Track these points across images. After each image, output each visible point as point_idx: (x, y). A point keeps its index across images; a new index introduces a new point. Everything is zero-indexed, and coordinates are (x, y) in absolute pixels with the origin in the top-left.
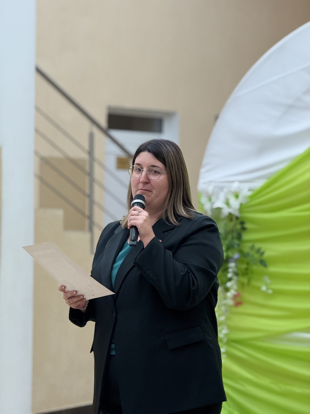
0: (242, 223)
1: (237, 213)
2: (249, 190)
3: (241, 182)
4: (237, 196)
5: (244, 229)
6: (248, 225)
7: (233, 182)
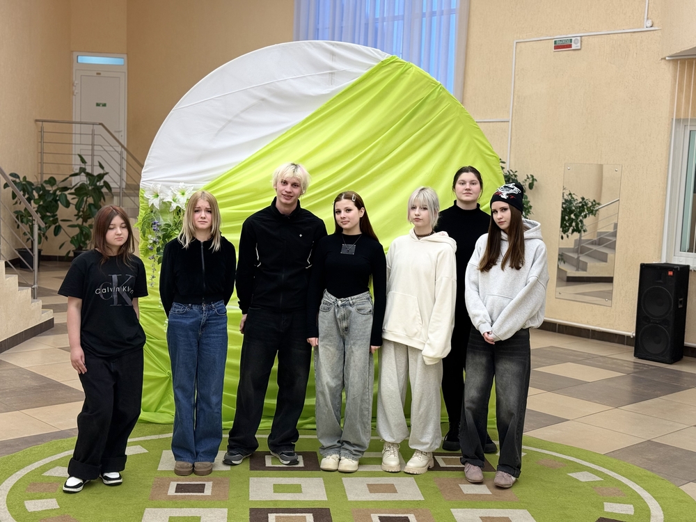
3: (185, 182)
4: (183, 194)
7: (179, 182)
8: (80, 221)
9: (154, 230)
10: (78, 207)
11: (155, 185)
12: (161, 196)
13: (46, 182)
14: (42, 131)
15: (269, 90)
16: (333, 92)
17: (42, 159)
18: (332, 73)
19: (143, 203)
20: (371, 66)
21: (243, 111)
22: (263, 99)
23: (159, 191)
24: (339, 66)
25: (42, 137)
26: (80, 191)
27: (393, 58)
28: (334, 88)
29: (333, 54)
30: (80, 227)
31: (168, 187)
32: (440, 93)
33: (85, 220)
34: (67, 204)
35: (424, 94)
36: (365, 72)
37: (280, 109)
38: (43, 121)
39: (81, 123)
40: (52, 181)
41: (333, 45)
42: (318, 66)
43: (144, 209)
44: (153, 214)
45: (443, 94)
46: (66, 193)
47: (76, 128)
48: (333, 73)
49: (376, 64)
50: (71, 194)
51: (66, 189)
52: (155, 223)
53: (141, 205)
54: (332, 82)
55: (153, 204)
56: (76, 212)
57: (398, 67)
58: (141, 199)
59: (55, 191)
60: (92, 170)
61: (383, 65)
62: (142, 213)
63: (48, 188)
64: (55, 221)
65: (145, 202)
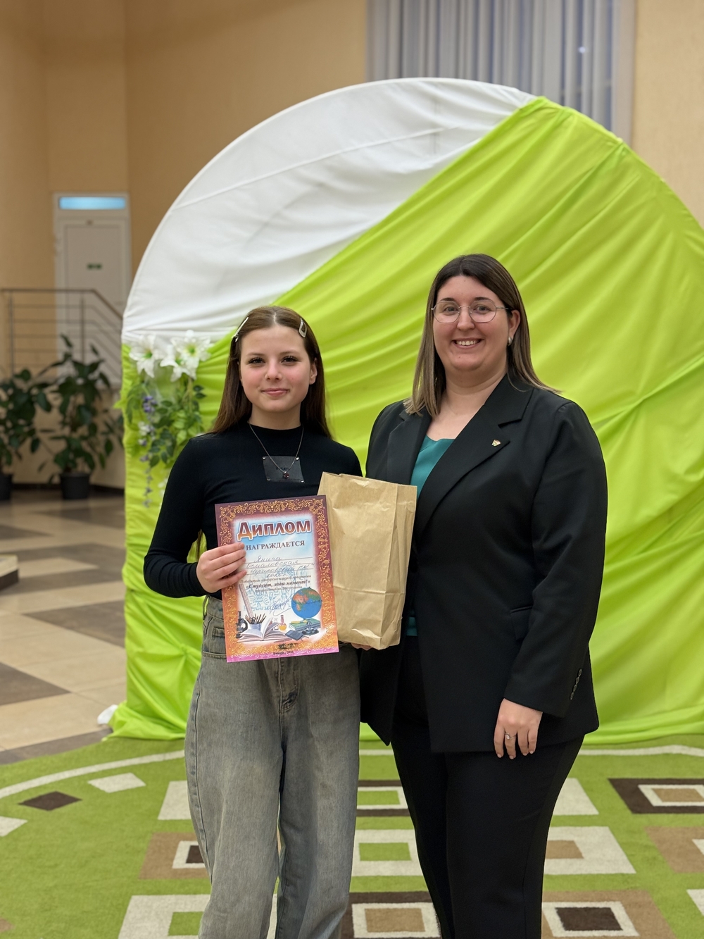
0: (198, 388)
1: (193, 375)
2: (211, 342)
3: (195, 330)
4: (192, 351)
5: (201, 396)
6: (205, 391)
7: (185, 330)
8: (67, 431)
9: (146, 411)
10: (63, 409)
11: (146, 336)
12: (156, 355)
13: (17, 376)
14: (10, 306)
15: (330, 169)
16: (437, 166)
17: (12, 344)
18: (435, 135)
19: (128, 368)
20: (500, 118)
21: (288, 207)
22: (321, 185)
23: (151, 348)
24: (448, 121)
25: (11, 314)
26: (66, 388)
27: (539, 102)
28: (439, 158)
29: (435, 101)
30: (68, 440)
31: (167, 340)
32: (621, 158)
33: (74, 429)
34: (48, 408)
35: (594, 161)
36: (491, 128)
37: (350, 199)
38: (11, 290)
39: (67, 291)
40: (25, 375)
41: (435, 85)
42: (412, 123)
43: (130, 378)
44: (143, 386)
45: (628, 159)
46: (47, 391)
47: (61, 299)
48: (437, 135)
49: (510, 114)
50: (53, 392)
51: (44, 385)
52: (146, 401)
53: (125, 371)
54: (434, 150)
55: (143, 370)
56: (60, 418)
57: (548, 117)
58: (125, 363)
59: (30, 389)
60: (83, 356)
61: (522, 115)
62: (127, 385)
63: (20, 384)
64: (32, 432)
65: (132, 366)
